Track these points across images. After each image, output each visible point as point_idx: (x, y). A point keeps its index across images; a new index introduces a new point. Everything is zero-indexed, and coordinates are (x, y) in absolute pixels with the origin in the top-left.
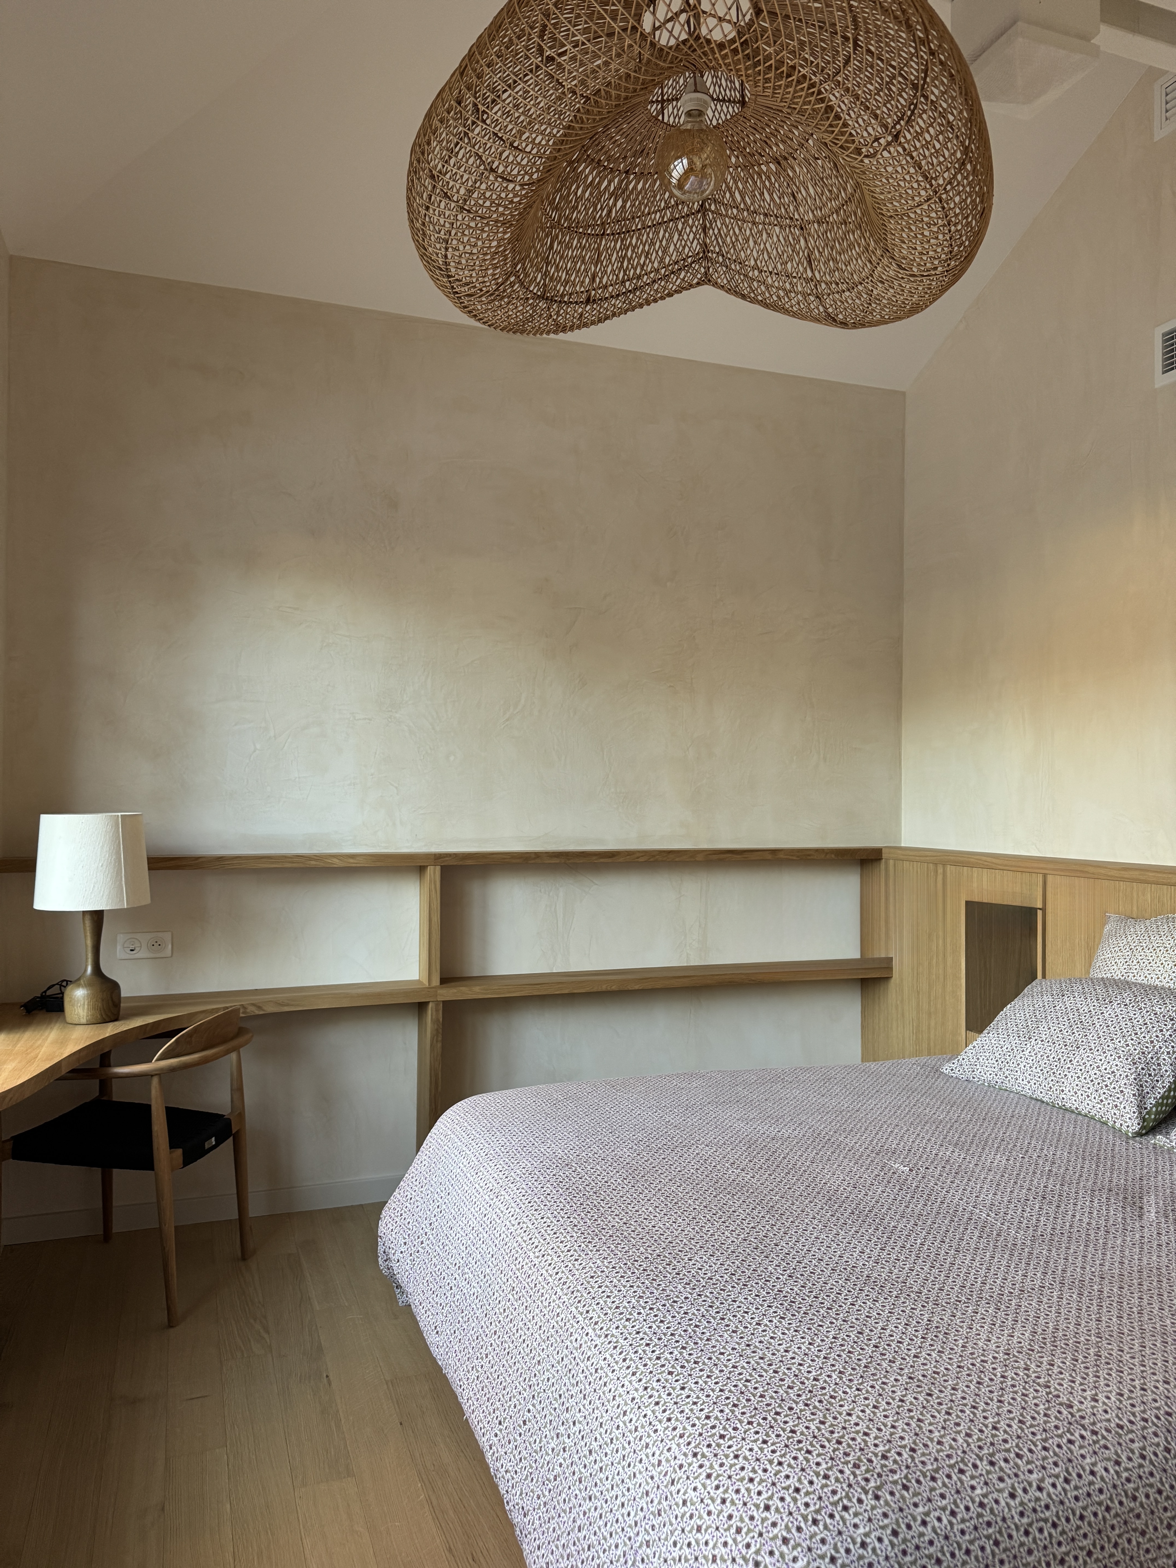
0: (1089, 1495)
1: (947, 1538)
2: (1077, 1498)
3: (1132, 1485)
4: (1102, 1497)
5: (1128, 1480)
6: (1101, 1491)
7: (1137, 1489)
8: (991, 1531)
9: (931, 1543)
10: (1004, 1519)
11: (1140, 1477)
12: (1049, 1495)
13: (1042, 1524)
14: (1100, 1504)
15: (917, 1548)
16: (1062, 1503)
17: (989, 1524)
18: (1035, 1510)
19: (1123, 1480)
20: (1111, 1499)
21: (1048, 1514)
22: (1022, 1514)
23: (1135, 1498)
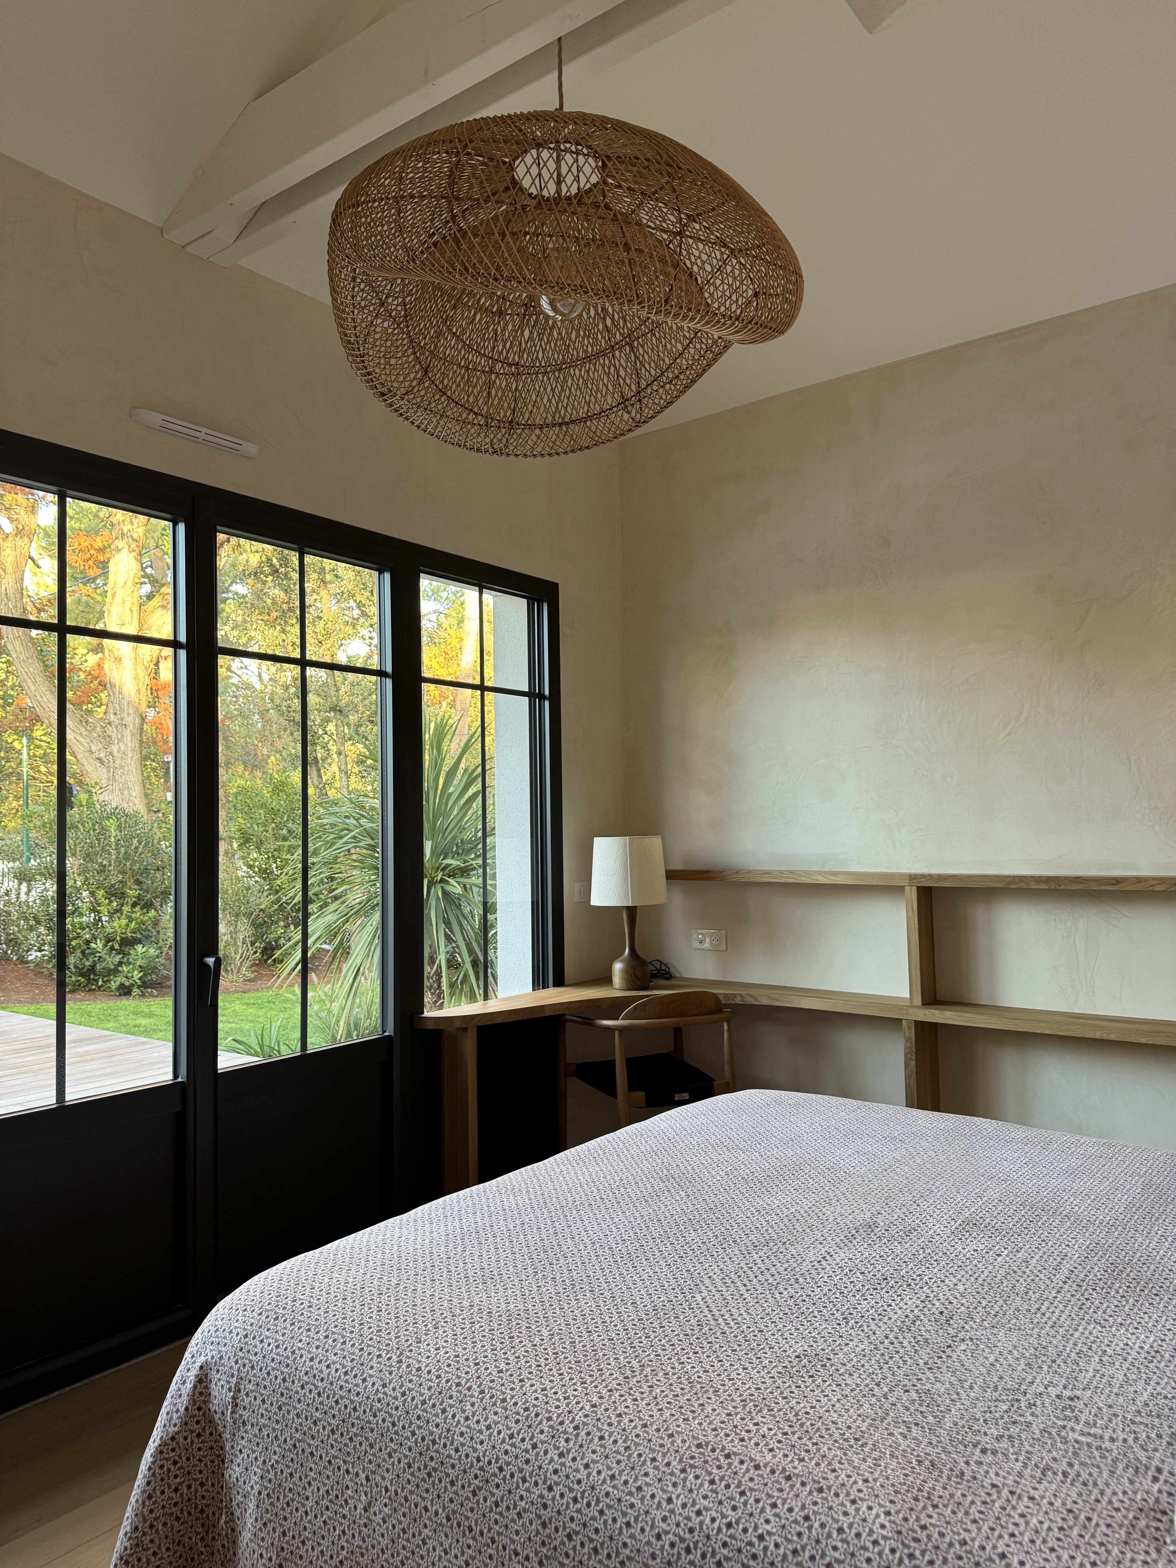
0: (349, 1391)
1: (264, 1357)
2: (341, 1388)
3: (379, 1405)
4: (356, 1398)
5: (379, 1400)
6: (358, 1394)
7: (380, 1410)
8: (286, 1370)
9: (256, 1354)
10: (296, 1369)
11: (388, 1404)
12: (329, 1374)
13: (313, 1387)
14: (352, 1402)
15: (248, 1352)
16: (332, 1384)
17: (288, 1366)
18: (314, 1376)
19: (376, 1398)
20: (360, 1403)
21: (320, 1384)
22: (306, 1373)
23: (375, 1416)
